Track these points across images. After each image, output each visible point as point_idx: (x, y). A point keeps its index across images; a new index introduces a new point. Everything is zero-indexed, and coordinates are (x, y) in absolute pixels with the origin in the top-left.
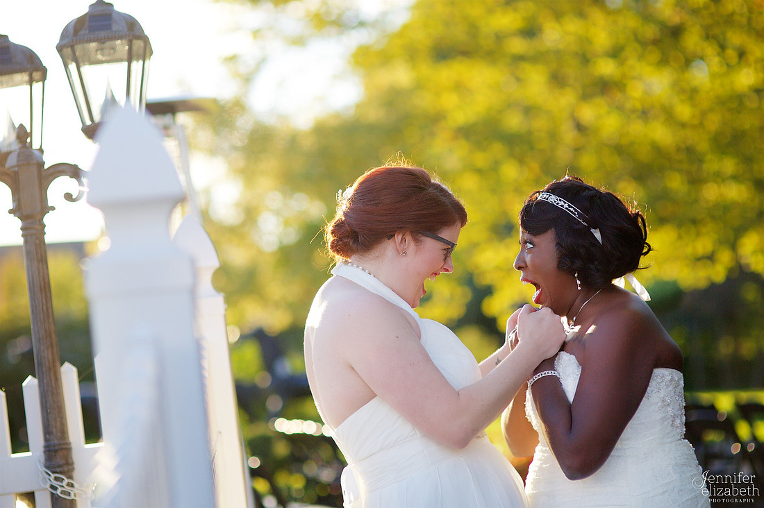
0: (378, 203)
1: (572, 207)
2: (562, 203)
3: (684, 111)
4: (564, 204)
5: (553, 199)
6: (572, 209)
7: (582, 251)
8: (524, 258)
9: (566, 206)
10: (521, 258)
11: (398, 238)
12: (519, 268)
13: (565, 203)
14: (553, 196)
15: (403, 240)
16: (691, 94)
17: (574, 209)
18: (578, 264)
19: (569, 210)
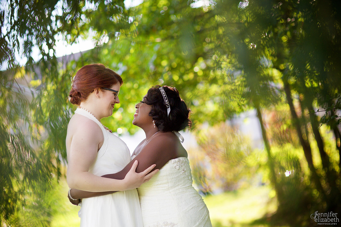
4: (164, 95)
7: (160, 113)
10: (139, 105)
11: (95, 92)
12: (136, 108)
14: (163, 90)
15: (98, 93)
17: (166, 98)
18: (157, 117)
19: (164, 98)
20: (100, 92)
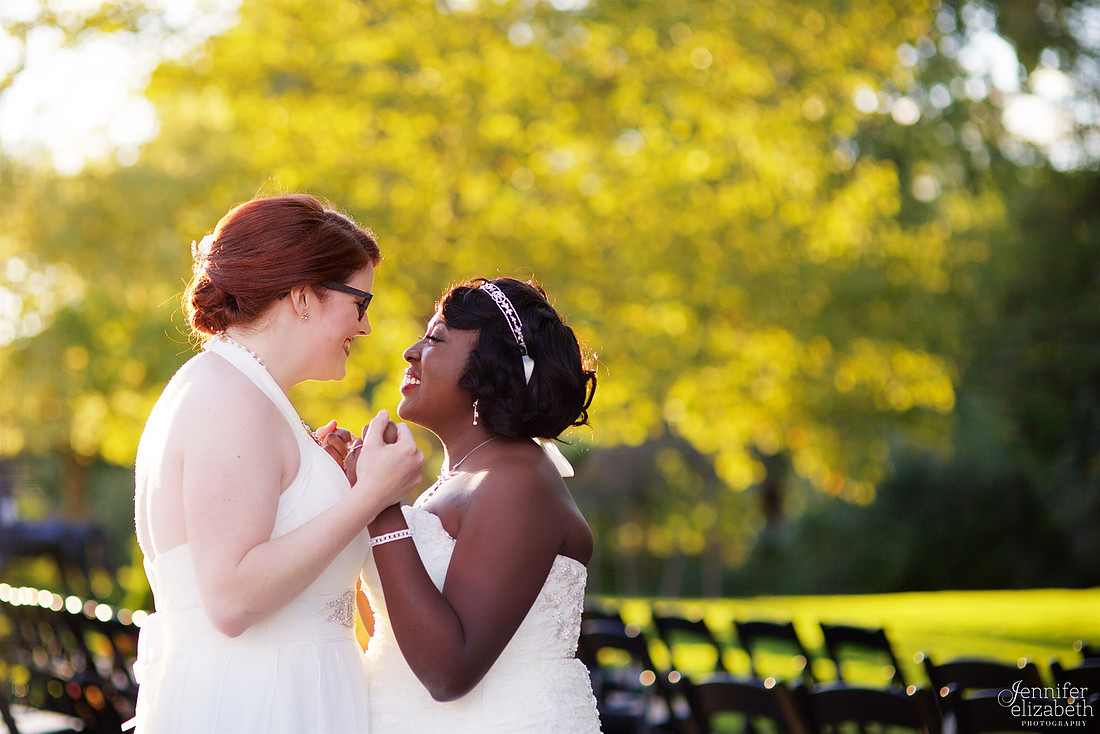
0: (259, 253)
1: (515, 317)
2: (506, 306)
3: (605, 201)
4: (507, 308)
5: (498, 296)
6: (514, 319)
7: (500, 377)
8: (422, 349)
9: (509, 312)
10: (418, 348)
11: (296, 296)
12: (409, 359)
13: (510, 308)
14: (500, 293)
15: (302, 298)
16: (617, 176)
17: (517, 321)
18: (488, 389)
19: (510, 319)
20: (310, 297)
